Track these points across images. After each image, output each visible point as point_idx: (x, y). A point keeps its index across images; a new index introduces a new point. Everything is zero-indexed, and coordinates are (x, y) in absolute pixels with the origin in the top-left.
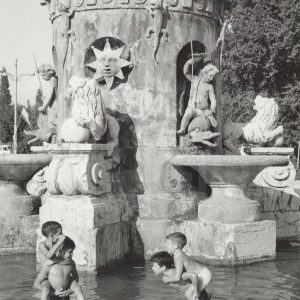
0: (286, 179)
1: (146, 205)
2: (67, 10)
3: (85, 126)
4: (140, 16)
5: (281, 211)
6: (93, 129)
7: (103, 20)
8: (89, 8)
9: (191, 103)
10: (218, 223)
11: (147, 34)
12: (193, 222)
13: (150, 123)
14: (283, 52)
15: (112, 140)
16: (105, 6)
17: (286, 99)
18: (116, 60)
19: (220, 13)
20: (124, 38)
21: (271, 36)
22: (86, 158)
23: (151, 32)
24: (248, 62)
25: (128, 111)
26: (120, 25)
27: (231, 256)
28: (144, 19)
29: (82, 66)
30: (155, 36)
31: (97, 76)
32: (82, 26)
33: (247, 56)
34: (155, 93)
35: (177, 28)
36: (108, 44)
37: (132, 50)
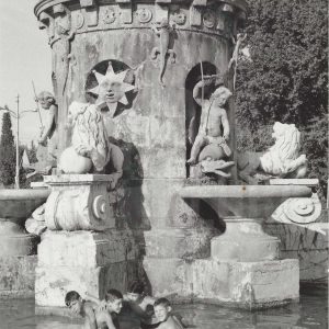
0: (310, 214)
1: (153, 242)
2: (66, 33)
3: (86, 155)
4: (145, 36)
5: (305, 250)
6: (94, 158)
7: (105, 41)
8: (89, 29)
9: (202, 130)
10: (233, 262)
11: (153, 56)
12: (206, 261)
13: (156, 152)
14: (307, 81)
15: (115, 171)
16: (107, 26)
17: (312, 133)
18: (119, 85)
19: (232, 31)
20: (128, 60)
21: (294, 63)
22: (87, 190)
23: (157, 53)
24: (270, 94)
25: (133, 139)
26: (123, 46)
27: (248, 298)
28: (149, 38)
29: (83, 92)
30: (161, 57)
31: (99, 102)
32: (83, 48)
33: (267, 86)
34: (162, 119)
35: (185, 48)
36: (110, 67)
37: (136, 73)
